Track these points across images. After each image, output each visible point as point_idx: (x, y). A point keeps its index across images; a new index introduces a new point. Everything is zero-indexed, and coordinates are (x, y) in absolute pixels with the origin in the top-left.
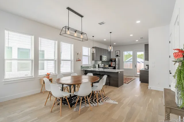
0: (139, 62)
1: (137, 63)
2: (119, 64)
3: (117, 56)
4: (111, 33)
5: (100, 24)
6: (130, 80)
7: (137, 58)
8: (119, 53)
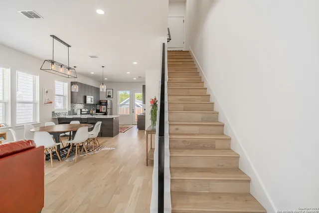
0: (138, 106)
1: (136, 107)
2: (111, 109)
3: (109, 96)
4: (103, 67)
5: (92, 57)
6: (126, 128)
7: (136, 100)
8: (111, 93)
